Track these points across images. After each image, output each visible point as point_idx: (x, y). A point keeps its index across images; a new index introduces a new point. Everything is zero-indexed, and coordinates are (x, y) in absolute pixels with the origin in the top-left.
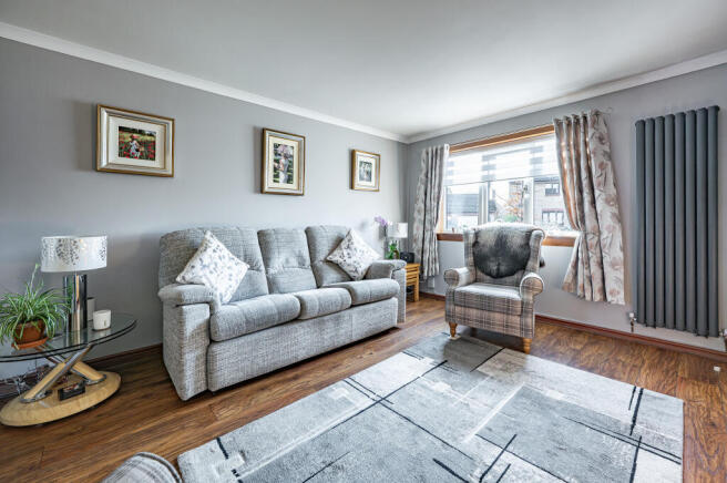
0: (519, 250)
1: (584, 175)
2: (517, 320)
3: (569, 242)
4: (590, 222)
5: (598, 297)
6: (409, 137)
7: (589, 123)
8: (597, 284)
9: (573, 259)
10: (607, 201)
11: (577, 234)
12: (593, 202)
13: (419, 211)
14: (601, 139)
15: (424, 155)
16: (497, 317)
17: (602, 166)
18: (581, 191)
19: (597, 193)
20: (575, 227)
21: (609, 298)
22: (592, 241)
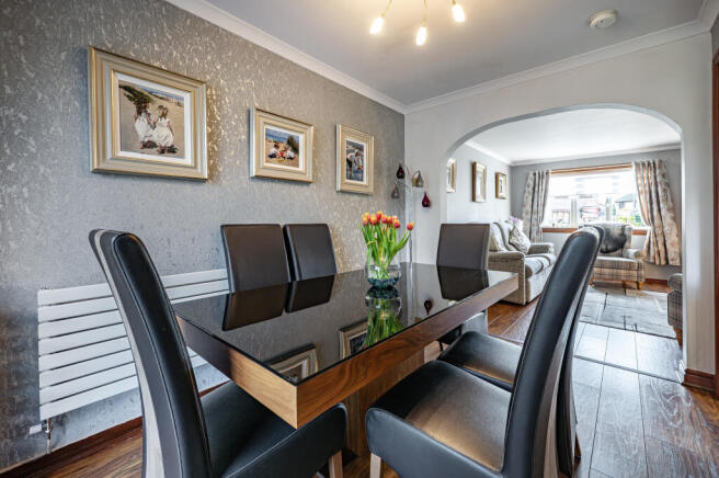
0: (619, 237)
1: (654, 195)
2: (635, 273)
3: (644, 233)
4: (657, 221)
5: (663, 262)
6: (515, 162)
7: (657, 166)
8: (662, 255)
9: (647, 242)
10: (669, 210)
11: (649, 228)
12: (659, 210)
13: (527, 213)
14: (663, 176)
15: (531, 175)
16: (623, 272)
17: (664, 190)
18: (651, 204)
19: (662, 205)
20: (649, 224)
21: (671, 263)
22: (659, 232)
